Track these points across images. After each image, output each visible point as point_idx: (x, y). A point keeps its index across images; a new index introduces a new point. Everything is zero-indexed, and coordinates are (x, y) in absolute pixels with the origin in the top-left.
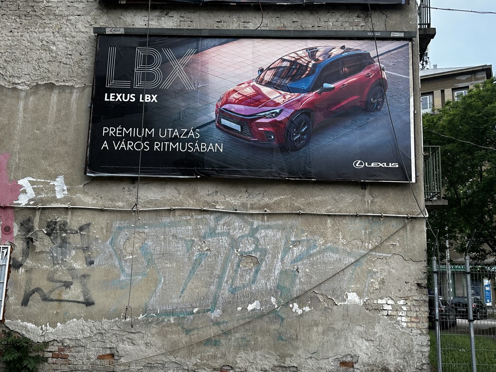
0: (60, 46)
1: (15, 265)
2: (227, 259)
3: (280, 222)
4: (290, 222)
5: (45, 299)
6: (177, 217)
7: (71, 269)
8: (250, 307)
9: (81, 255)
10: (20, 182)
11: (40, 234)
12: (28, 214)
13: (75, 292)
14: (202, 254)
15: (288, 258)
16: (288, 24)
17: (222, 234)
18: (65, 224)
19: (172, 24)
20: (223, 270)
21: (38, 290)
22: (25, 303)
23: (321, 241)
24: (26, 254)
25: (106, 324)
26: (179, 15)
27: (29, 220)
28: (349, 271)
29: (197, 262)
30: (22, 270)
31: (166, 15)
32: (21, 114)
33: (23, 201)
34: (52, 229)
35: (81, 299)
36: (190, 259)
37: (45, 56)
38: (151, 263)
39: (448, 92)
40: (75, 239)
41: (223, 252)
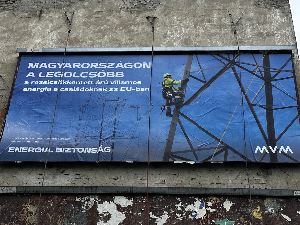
16: (186, 181)
19: (67, 182)
26: (75, 173)
31: (62, 173)
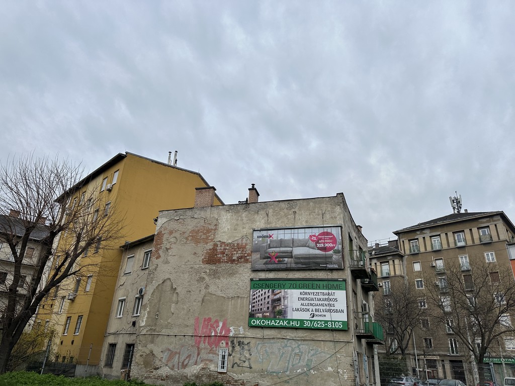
0: (241, 283)
1: (230, 355)
2: (291, 355)
3: (307, 343)
4: (310, 342)
5: (238, 366)
6: (275, 341)
7: (245, 357)
8: (298, 371)
9: (248, 352)
10: (231, 328)
11: (236, 345)
12: (233, 339)
13: (246, 364)
14: (283, 353)
15: (310, 355)
17: (289, 346)
18: (243, 342)
19: (272, 276)
20: (290, 359)
21: (236, 363)
22: (233, 367)
23: (320, 349)
24: (232, 352)
25: (256, 375)
27: (233, 340)
28: (329, 359)
29: (282, 356)
30: (231, 356)
32: (230, 306)
33: (231, 334)
34: (240, 343)
35: (249, 366)
36: (279, 354)
37: (237, 287)
38: (268, 355)
39: (475, 230)
40: (246, 347)
41: (290, 352)
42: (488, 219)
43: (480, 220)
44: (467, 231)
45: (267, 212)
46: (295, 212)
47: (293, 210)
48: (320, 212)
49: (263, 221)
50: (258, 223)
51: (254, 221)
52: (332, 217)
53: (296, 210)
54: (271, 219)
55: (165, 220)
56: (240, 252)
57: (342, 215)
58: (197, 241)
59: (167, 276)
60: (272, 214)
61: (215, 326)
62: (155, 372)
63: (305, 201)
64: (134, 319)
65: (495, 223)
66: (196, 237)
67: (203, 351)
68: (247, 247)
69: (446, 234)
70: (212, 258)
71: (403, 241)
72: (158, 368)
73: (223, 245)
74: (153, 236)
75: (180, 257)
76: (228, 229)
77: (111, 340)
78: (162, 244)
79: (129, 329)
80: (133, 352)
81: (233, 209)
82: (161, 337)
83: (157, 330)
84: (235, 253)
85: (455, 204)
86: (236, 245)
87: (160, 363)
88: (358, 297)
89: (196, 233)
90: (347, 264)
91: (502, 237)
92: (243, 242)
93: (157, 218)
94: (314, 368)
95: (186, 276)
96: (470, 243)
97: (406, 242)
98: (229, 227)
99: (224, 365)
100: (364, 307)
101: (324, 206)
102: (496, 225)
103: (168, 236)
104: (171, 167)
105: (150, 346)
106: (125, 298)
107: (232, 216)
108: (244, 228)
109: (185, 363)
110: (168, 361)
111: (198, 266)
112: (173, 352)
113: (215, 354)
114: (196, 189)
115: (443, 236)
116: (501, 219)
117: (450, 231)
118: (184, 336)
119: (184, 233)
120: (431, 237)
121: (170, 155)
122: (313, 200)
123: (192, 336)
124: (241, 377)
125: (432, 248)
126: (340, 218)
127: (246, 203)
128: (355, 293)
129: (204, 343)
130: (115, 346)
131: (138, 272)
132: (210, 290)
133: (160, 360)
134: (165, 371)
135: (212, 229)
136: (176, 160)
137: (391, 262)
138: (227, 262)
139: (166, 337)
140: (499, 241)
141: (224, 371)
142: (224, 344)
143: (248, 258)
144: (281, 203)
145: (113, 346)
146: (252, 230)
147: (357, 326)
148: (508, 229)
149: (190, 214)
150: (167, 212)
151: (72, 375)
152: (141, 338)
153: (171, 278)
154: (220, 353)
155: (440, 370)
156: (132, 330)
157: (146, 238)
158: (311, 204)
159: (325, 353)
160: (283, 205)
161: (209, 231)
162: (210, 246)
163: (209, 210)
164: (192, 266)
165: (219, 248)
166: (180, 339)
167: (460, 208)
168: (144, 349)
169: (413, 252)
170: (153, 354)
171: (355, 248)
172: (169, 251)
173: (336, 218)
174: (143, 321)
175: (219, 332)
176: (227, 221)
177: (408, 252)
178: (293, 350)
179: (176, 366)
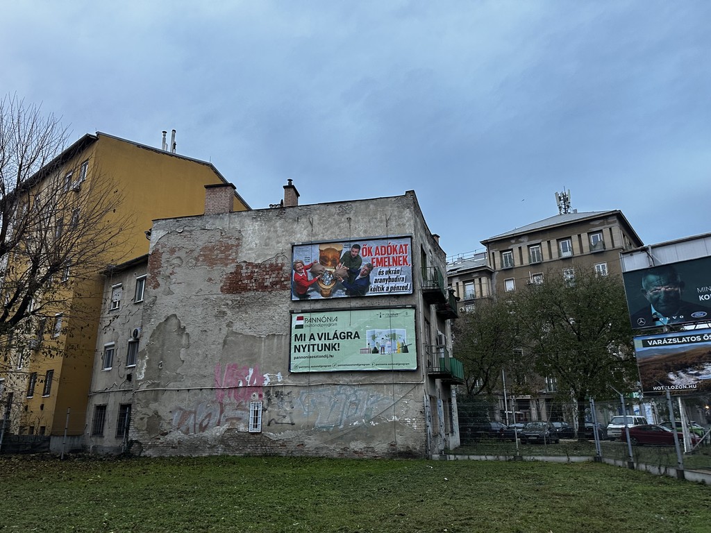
0: (277, 318)
1: (264, 410)
2: (345, 404)
3: (365, 388)
4: (370, 387)
5: (276, 423)
6: (325, 387)
7: (285, 411)
8: (355, 424)
9: (289, 404)
10: (265, 376)
11: (273, 397)
12: (268, 389)
13: (287, 420)
14: (335, 403)
15: (369, 403)
17: (343, 394)
18: (282, 392)
20: (344, 409)
21: (273, 419)
22: (269, 425)
23: (382, 395)
24: (268, 405)
25: (300, 432)
27: (269, 391)
28: (393, 407)
29: (333, 406)
30: (267, 412)
32: (263, 348)
33: (266, 383)
34: (278, 395)
35: (290, 422)
36: (330, 404)
37: (271, 322)
38: (315, 406)
39: (584, 236)
40: (286, 398)
41: (343, 401)
42: (602, 221)
43: (592, 223)
44: (575, 237)
45: (311, 219)
46: (349, 219)
47: (347, 216)
48: (384, 217)
49: (305, 232)
50: (299, 236)
51: (292, 233)
52: (399, 225)
53: (351, 216)
54: (316, 229)
55: (162, 233)
56: (274, 275)
57: (412, 221)
58: (211, 262)
59: (172, 312)
60: (318, 221)
61: (242, 374)
62: (162, 439)
63: (363, 203)
64: (128, 372)
65: (610, 226)
66: (209, 257)
67: (227, 408)
68: (284, 268)
69: (549, 242)
70: (235, 285)
71: (493, 253)
72: (166, 434)
73: (250, 267)
74: (147, 256)
75: (189, 284)
76: (256, 244)
77: (98, 400)
78: (161, 267)
79: (123, 385)
80: (130, 414)
81: (262, 216)
82: (169, 392)
83: (162, 383)
84: (268, 277)
85: (562, 202)
86: (267, 266)
87: (169, 427)
88: (432, 327)
89: (210, 250)
90: (418, 286)
91: (618, 244)
92: (279, 262)
93: (150, 230)
94: (375, 419)
95: (199, 311)
96: (577, 252)
97: (497, 254)
98: (258, 242)
99: (257, 422)
100: (439, 339)
101: (389, 210)
102: (610, 229)
103: (168, 256)
104: (167, 154)
105: (153, 406)
106: (113, 343)
107: (261, 225)
108: (278, 242)
109: (204, 425)
110: (179, 424)
111: (215, 296)
112: (186, 412)
113: (245, 410)
114: (207, 187)
115: (545, 244)
116: (617, 221)
117: (553, 238)
118: (201, 389)
119: (192, 251)
120: (529, 246)
121: (165, 135)
122: (375, 201)
123: (212, 389)
124: (281, 436)
125: (530, 261)
126: (410, 225)
127: (280, 209)
128: (427, 322)
129: (229, 397)
130: (105, 409)
131: (130, 307)
132: (234, 328)
133: (169, 423)
134: (176, 436)
135: (233, 245)
136: (175, 144)
137: (477, 281)
138: (257, 290)
139: (174, 393)
140: (614, 250)
141: (258, 430)
142: (257, 397)
143: (285, 283)
144: (330, 206)
145: (101, 409)
146: (290, 246)
147: (429, 363)
148: (626, 233)
149: (199, 224)
150: (164, 222)
151: (46, 450)
152: (140, 396)
153: (177, 314)
154: (252, 409)
155: (534, 411)
156: (127, 386)
157: (137, 260)
158: (372, 206)
159: (387, 399)
160: (332, 209)
161: (228, 247)
162: (231, 268)
163: (226, 219)
164: (206, 296)
165: (244, 271)
166: (195, 394)
167: (568, 207)
168: (144, 410)
169: (505, 267)
170: (159, 416)
171: (429, 264)
172: (171, 277)
173: (404, 225)
174: (141, 374)
175: (249, 381)
176: (254, 233)
177: (498, 267)
178: (348, 397)
179: (192, 429)
